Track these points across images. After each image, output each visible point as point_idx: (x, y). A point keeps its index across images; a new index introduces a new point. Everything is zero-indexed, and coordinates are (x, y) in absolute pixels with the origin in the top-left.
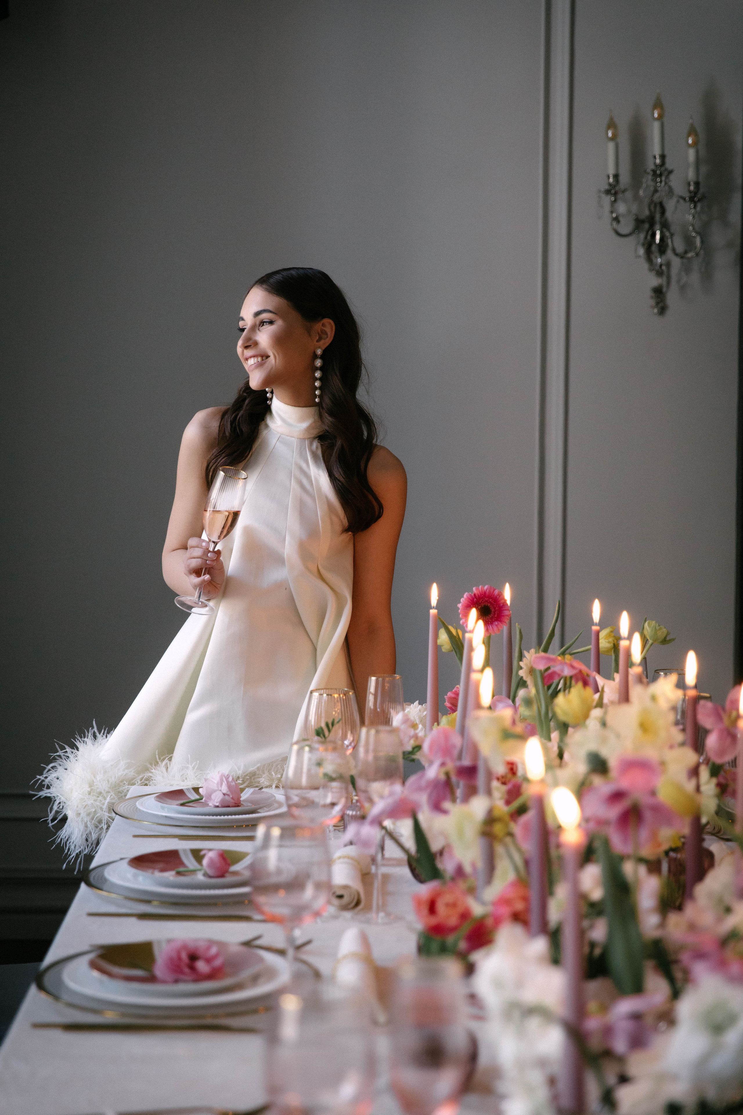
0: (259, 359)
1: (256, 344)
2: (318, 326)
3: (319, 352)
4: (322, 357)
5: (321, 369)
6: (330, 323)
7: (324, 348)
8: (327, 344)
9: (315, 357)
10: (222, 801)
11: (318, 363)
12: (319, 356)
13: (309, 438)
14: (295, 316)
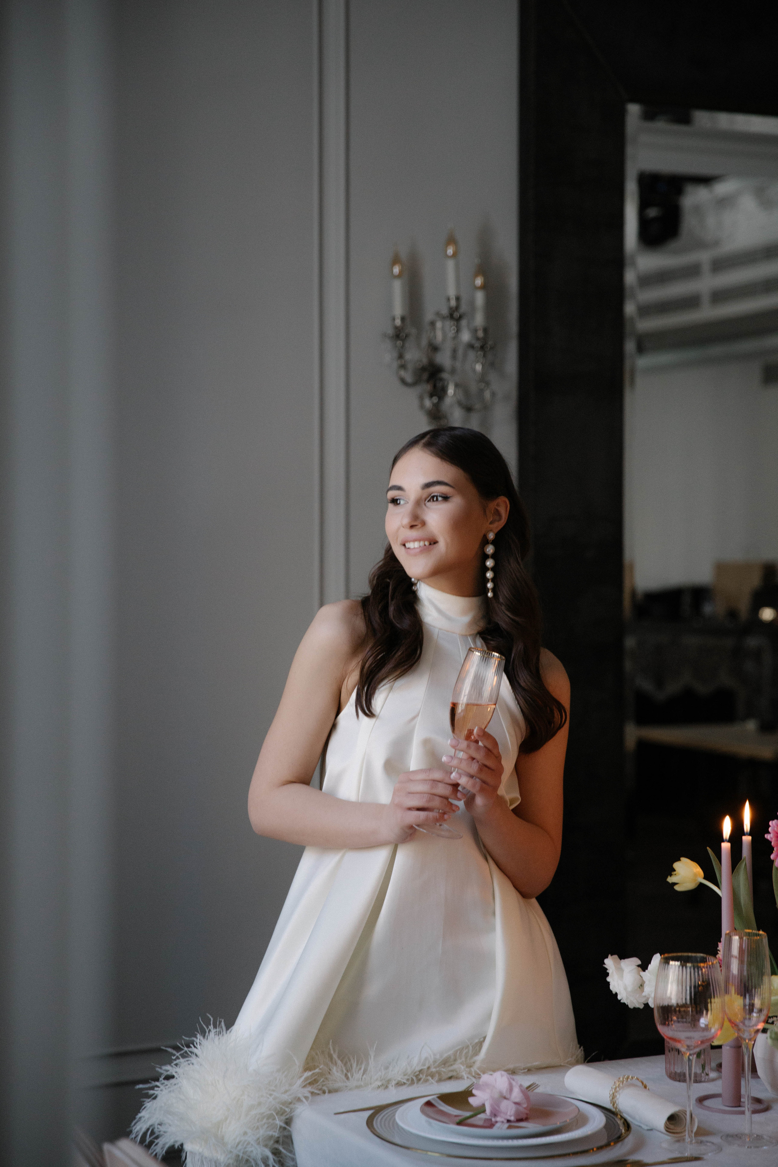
0: (427, 543)
1: (424, 524)
2: (492, 505)
3: (491, 536)
4: (494, 542)
5: (494, 556)
6: (505, 502)
7: (496, 531)
8: (500, 527)
9: (485, 542)
10: (517, 1113)
11: (490, 549)
12: (490, 541)
13: (470, 635)
14: (472, 490)
